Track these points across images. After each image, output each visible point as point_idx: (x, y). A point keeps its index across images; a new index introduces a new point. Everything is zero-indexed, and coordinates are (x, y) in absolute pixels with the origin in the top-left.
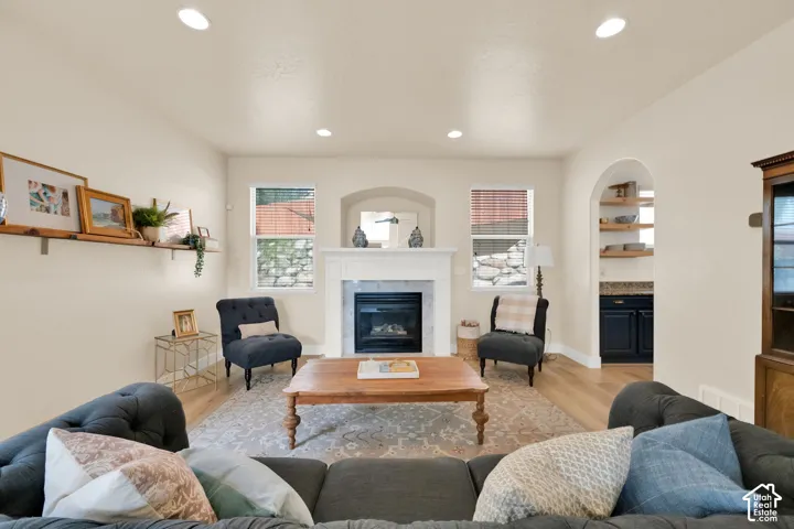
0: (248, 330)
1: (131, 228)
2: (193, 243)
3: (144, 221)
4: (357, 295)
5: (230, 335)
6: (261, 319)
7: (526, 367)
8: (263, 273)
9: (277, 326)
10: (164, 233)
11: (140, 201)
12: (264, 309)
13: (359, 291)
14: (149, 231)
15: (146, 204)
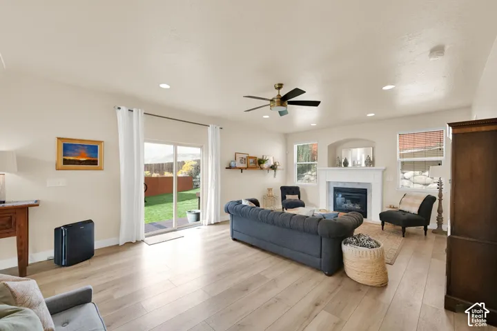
0: (289, 197)
1: (257, 165)
2: (273, 168)
3: (260, 162)
4: (335, 188)
5: (283, 198)
6: (293, 194)
7: (401, 228)
8: (299, 178)
9: (299, 197)
10: (265, 166)
11: (260, 157)
12: (295, 190)
13: (336, 186)
14: (261, 165)
15: (261, 158)
